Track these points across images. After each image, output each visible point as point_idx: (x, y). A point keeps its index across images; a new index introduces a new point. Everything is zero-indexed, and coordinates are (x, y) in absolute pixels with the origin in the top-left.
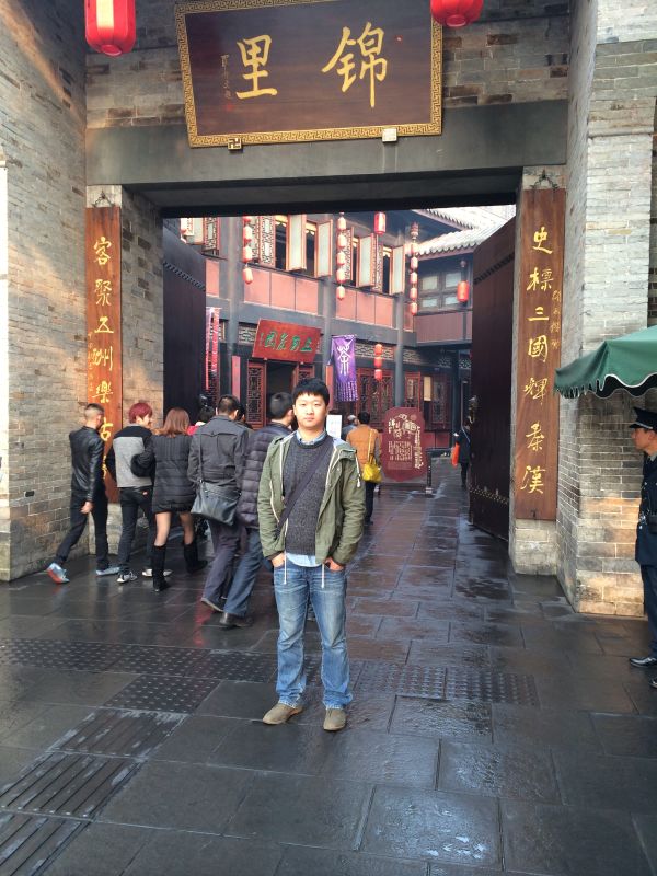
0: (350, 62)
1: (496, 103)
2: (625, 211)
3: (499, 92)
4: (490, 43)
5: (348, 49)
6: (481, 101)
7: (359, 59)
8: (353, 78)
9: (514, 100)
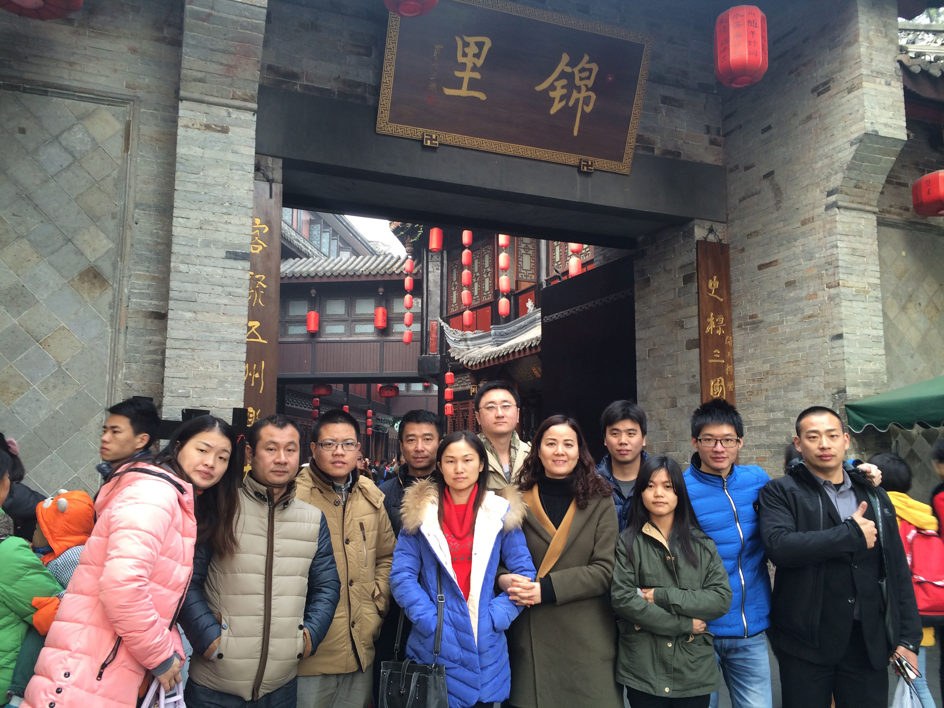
0: (563, 87)
1: (668, 157)
2: (864, 274)
3: (670, 148)
4: (663, 102)
5: (563, 75)
6: (657, 152)
7: (571, 86)
8: (563, 103)
9: (683, 158)
